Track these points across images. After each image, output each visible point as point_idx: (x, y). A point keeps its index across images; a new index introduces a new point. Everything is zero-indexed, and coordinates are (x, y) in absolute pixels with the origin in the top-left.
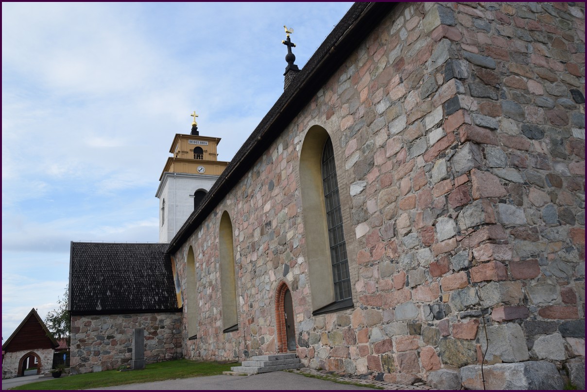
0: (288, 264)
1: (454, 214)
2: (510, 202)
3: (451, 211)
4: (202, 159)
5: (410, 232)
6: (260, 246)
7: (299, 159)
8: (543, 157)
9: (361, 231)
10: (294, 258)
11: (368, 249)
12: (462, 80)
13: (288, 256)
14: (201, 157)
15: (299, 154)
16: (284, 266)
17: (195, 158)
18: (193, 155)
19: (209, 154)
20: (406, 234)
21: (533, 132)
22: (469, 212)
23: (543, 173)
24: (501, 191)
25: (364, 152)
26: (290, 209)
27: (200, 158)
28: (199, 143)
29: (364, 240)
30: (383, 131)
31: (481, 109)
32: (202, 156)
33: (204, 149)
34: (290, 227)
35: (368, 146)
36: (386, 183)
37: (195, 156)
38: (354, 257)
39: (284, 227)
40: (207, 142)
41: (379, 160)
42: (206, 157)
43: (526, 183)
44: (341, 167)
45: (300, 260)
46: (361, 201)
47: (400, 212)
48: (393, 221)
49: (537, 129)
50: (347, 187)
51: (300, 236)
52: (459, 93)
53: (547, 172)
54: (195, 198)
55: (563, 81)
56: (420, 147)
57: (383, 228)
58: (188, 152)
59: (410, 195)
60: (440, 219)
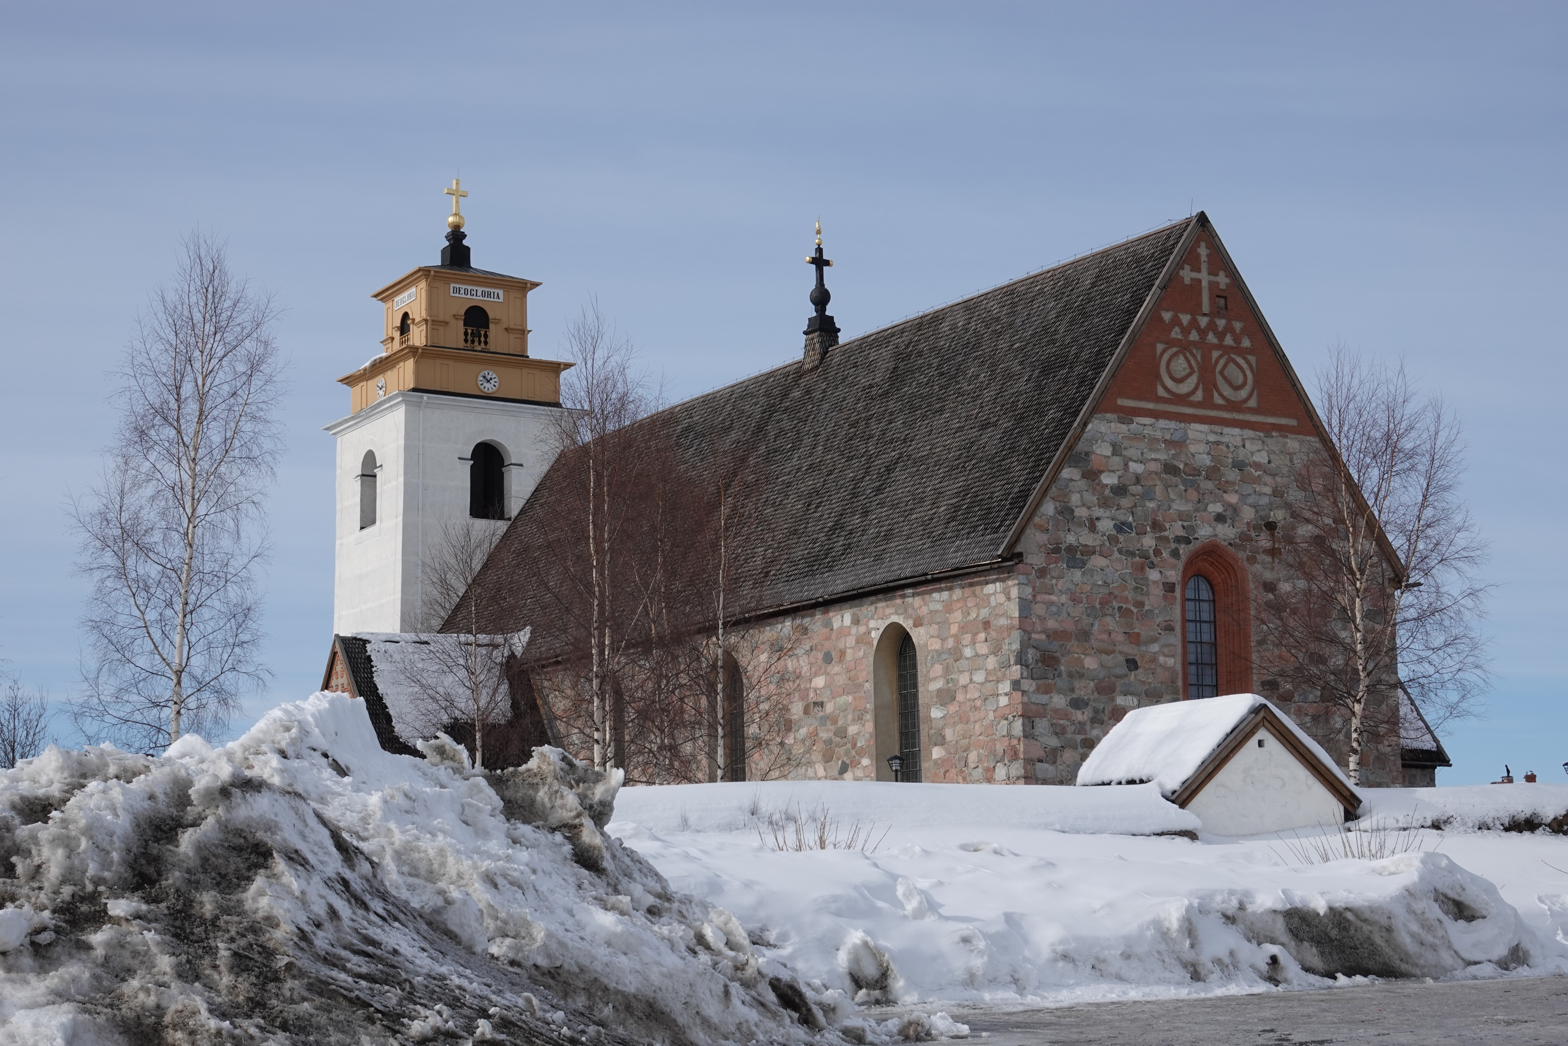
0: (848, 762)
1: (1008, 764)
2: (1046, 762)
3: (1006, 761)
4: (486, 343)
5: (977, 767)
6: (800, 727)
7: (874, 648)
8: (1082, 724)
9: (937, 753)
10: (857, 758)
11: (942, 771)
12: (1027, 666)
13: (847, 753)
14: (483, 339)
15: (875, 643)
16: (840, 762)
17: (466, 341)
18: (463, 331)
19: (506, 329)
20: (975, 768)
21: (1077, 704)
22: (1016, 766)
23: (1079, 738)
24: (1041, 754)
25: (948, 683)
26: (855, 698)
27: (480, 343)
28: (477, 295)
29: (939, 762)
30: (966, 673)
31: (1038, 690)
32: (486, 336)
33: (491, 315)
34: (853, 720)
35: (952, 679)
36: (963, 719)
37: (466, 334)
38: (929, 775)
39: (845, 716)
40: (501, 292)
41: (960, 697)
42: (497, 338)
43: (1062, 747)
44: (924, 685)
45: (865, 762)
46: (940, 726)
47: (972, 748)
48: (965, 754)
49: (1083, 700)
50: (929, 707)
51: (868, 736)
52: (1022, 678)
53: (1084, 737)
54: (472, 467)
55: (1120, 652)
56: (990, 706)
57: (957, 757)
58: (447, 323)
59: (981, 737)
60: (998, 764)
